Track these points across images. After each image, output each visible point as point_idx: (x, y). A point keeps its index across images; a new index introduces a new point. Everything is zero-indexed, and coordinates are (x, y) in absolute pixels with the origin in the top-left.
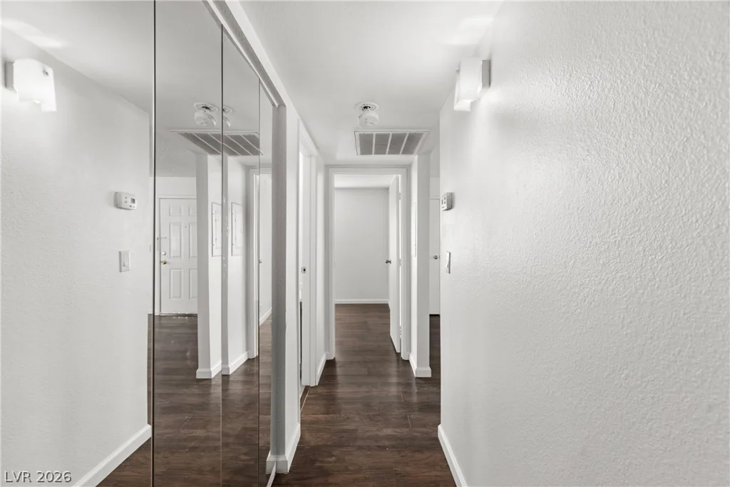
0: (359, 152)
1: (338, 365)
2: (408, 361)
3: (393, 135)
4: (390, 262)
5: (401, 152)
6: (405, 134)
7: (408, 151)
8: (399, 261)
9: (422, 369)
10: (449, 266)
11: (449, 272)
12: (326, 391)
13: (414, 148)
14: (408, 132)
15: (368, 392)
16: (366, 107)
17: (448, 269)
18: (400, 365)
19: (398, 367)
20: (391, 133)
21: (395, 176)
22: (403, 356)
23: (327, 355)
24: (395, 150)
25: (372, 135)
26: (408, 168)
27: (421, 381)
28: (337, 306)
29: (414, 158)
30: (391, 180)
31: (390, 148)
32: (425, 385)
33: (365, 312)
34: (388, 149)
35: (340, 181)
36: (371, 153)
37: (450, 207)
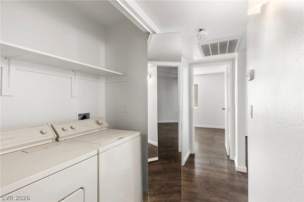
0: (204, 55)
1: (196, 157)
2: (234, 161)
3: (220, 43)
4: (225, 109)
5: (227, 52)
6: (227, 41)
7: (231, 50)
8: (228, 108)
9: (240, 167)
10: (252, 114)
11: (252, 118)
12: (187, 169)
13: (235, 49)
14: (228, 40)
15: (208, 174)
16: (201, 30)
17: (251, 115)
18: (230, 162)
19: (228, 164)
20: (219, 42)
21: (226, 66)
22: (231, 158)
23: (190, 151)
24: (223, 51)
25: (208, 45)
26: (233, 60)
27: (240, 174)
28: (196, 128)
29: (235, 55)
30: (224, 68)
31: (220, 51)
32: (242, 177)
33: (213, 132)
34: (219, 52)
35: (197, 71)
36: (210, 55)
37: (252, 78)
